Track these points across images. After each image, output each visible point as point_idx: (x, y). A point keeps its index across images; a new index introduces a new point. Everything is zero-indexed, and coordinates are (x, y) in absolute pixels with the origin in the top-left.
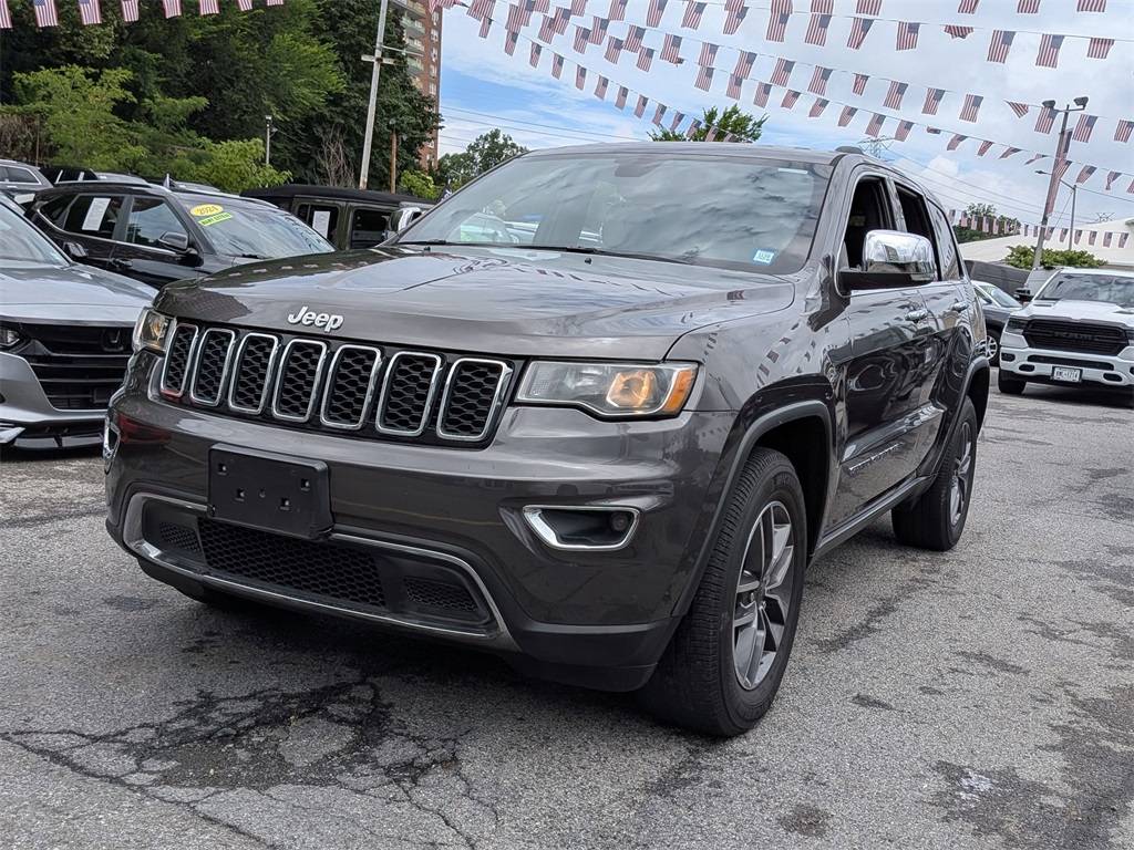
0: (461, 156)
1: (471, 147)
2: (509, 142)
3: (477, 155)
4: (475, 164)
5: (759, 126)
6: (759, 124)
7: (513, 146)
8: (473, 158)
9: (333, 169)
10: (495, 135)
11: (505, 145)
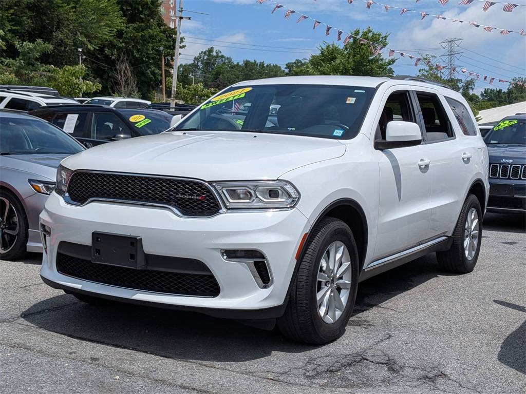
0: (189, 65)
1: (196, 59)
2: (220, 55)
3: (200, 64)
4: (199, 69)
5: (386, 39)
6: (386, 37)
7: (222, 56)
8: (198, 66)
9: (123, 80)
10: (211, 50)
11: (217, 56)
